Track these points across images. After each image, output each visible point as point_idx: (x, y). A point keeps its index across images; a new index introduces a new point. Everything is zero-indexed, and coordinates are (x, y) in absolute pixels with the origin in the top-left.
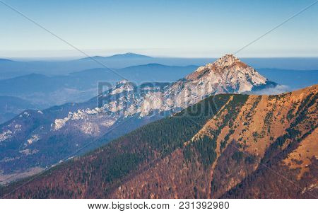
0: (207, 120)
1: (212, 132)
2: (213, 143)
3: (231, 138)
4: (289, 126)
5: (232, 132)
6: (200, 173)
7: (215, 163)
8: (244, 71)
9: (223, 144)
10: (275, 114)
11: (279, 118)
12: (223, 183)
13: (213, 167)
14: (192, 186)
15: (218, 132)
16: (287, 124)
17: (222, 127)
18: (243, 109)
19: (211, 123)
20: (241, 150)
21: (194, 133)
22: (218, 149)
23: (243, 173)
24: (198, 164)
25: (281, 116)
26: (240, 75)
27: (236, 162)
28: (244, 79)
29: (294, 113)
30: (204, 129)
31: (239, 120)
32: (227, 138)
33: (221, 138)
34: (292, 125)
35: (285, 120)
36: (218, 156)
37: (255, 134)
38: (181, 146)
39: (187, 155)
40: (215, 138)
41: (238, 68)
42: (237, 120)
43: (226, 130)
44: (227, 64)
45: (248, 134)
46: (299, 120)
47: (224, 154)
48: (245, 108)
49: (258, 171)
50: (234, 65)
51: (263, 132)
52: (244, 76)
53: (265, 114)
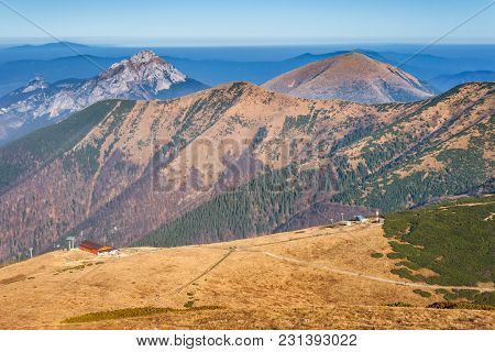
0: (92, 128)
1: (96, 141)
2: (97, 152)
3: (115, 146)
4: (174, 134)
5: (116, 140)
6: (80, 184)
7: (97, 173)
8: (162, 68)
9: (107, 153)
10: (162, 120)
11: (166, 125)
12: (104, 194)
13: (95, 177)
14: (71, 198)
15: (103, 140)
16: (173, 131)
17: (107, 135)
18: (130, 116)
19: (96, 131)
20: (123, 159)
21: (77, 142)
22: (101, 159)
23: (124, 184)
24: (79, 174)
25: (167, 123)
26: (157, 72)
27: (118, 172)
28: (162, 76)
29: (181, 120)
30: (87, 138)
31: (124, 128)
32: (111, 147)
33: (105, 147)
34: (178, 132)
35: (172, 128)
36: (101, 165)
37: (140, 143)
38: (61, 155)
39: (67, 166)
40: (99, 147)
41: (155, 65)
42: (123, 128)
43: (111, 137)
44: (143, 61)
45: (132, 142)
46: (185, 127)
47: (107, 164)
48: (132, 114)
49: (140, 180)
50: (151, 61)
51: (149, 139)
52: (162, 74)
53: (151, 121)
